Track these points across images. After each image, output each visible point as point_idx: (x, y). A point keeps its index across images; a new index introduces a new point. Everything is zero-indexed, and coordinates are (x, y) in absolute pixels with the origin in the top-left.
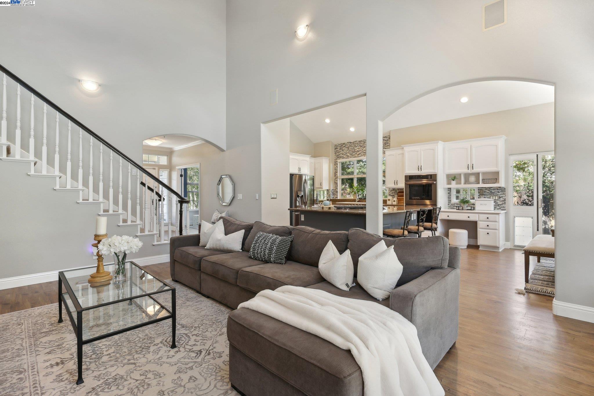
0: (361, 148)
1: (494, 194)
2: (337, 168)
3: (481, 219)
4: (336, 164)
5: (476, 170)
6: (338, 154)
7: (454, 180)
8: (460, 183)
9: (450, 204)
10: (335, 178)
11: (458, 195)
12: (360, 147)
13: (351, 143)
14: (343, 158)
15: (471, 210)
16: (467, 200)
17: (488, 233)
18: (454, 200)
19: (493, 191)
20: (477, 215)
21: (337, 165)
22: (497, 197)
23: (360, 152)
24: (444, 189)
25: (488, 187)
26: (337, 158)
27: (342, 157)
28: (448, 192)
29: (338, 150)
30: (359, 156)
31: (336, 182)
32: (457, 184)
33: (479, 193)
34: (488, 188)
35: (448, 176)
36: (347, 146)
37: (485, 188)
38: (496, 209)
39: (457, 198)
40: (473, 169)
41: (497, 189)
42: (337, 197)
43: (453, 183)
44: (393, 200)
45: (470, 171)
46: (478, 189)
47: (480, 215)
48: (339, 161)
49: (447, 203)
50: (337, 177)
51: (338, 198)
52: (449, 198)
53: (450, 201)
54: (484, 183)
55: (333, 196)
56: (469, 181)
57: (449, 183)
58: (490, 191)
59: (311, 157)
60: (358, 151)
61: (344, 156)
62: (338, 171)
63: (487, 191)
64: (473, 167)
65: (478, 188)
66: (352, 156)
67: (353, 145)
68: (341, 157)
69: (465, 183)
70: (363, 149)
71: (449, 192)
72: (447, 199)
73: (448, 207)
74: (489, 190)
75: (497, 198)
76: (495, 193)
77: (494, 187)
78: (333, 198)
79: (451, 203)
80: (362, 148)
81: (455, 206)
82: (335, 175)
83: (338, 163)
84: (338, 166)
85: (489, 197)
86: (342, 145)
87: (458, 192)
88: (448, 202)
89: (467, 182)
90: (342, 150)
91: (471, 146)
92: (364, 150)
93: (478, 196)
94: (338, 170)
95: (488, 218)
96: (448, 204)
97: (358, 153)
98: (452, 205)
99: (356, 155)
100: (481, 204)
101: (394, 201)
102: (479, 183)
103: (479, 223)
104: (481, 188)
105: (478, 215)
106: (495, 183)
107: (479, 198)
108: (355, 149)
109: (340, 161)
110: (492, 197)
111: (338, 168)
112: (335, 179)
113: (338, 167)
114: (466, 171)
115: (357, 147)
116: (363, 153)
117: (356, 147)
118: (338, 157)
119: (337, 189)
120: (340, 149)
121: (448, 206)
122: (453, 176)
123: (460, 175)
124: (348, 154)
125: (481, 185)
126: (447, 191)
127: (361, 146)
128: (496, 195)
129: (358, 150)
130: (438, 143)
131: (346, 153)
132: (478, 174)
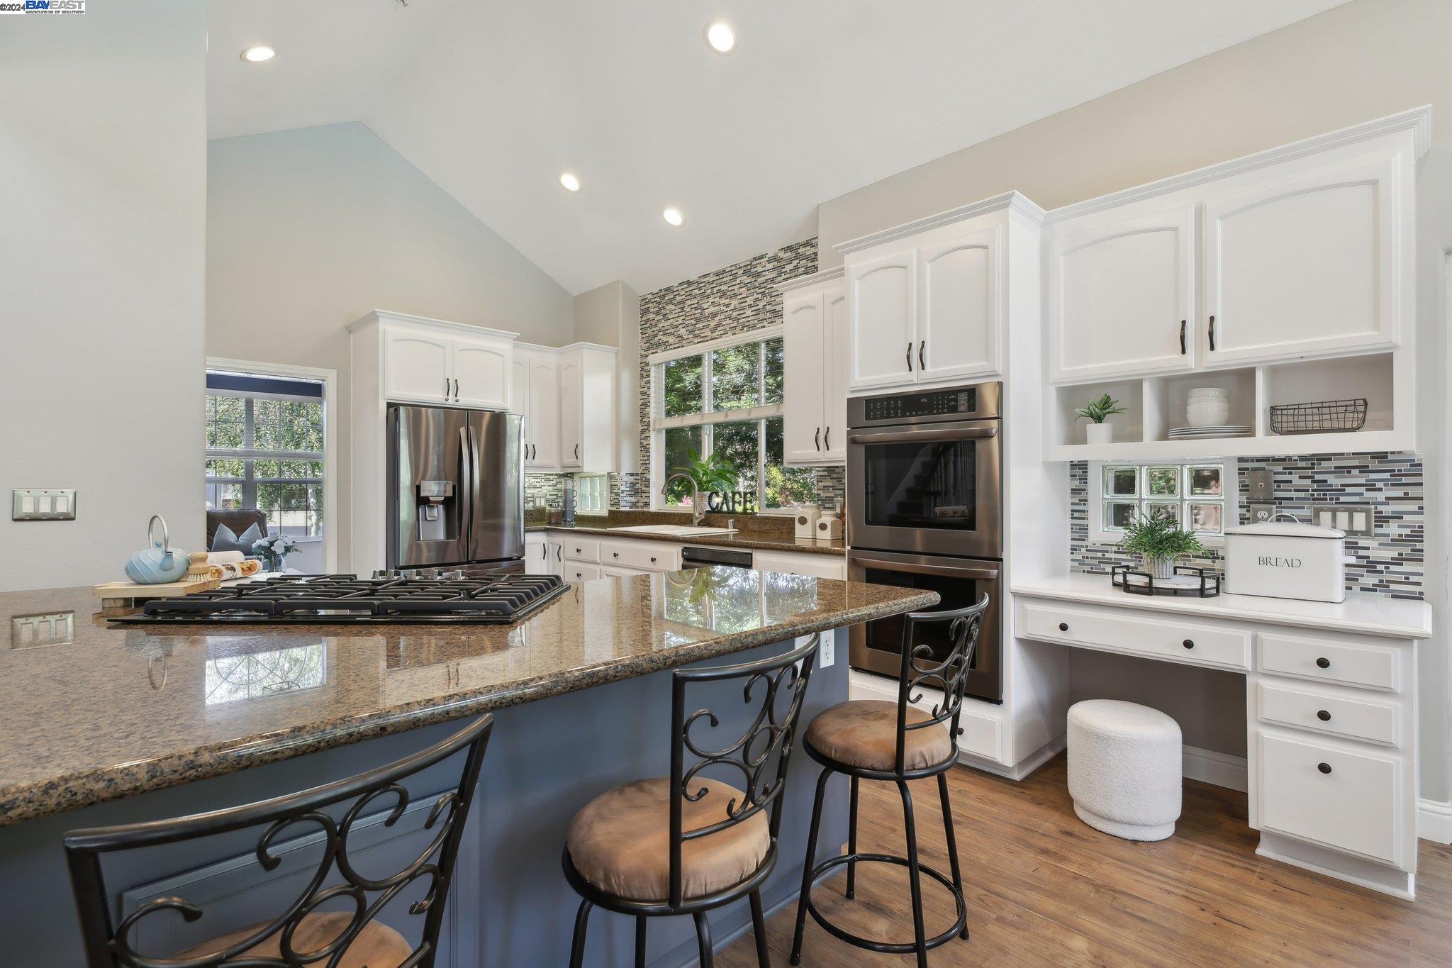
0: (723, 301)
1: (1343, 499)
2: (649, 388)
3: (1269, 663)
4: (644, 373)
5: (1229, 354)
6: (651, 334)
7: (1099, 419)
8: (1137, 437)
9: (1084, 550)
10: (641, 428)
11: (1124, 499)
12: (720, 297)
13: (689, 283)
14: (666, 349)
15: (1202, 592)
16: (1175, 535)
17: (1324, 769)
18: (1103, 532)
19: (1334, 481)
20: (1246, 634)
21: (649, 376)
22: (1363, 515)
23: (719, 318)
24: (1049, 466)
25: (1302, 458)
26: (649, 349)
27: (664, 343)
28: (1069, 484)
29: (652, 316)
30: (715, 334)
31: (645, 443)
32: (1117, 437)
33: (1244, 488)
34: (1303, 464)
35: (1070, 395)
36: (678, 298)
37: (1284, 460)
38: (1356, 588)
39: (1121, 515)
40: (1212, 348)
41: (1364, 469)
42: (647, 504)
43: (1099, 432)
44: (818, 523)
45: (1192, 362)
46: (1242, 471)
47: (1266, 636)
48: (653, 359)
49: (1069, 543)
50: (649, 425)
51: (653, 508)
52: (1076, 515)
53: (1080, 532)
54: (1282, 433)
55: (633, 499)
56: (1184, 421)
57: (1076, 437)
58: (1317, 477)
59: (518, 339)
60: (713, 315)
61: (671, 339)
62: (652, 399)
63: (1295, 479)
64: (1211, 335)
65: (1241, 460)
66: (695, 336)
67: (697, 292)
68: (659, 345)
69: (1164, 436)
70: (728, 306)
71: (1076, 483)
72: (1069, 522)
73: (1069, 564)
74: (1309, 473)
75: (1360, 522)
76: (1348, 490)
77: (1340, 455)
78: (634, 505)
79: (1089, 543)
80: (727, 301)
81: (1109, 561)
82: (642, 417)
83: (653, 369)
84: (652, 379)
85: (1306, 512)
86: (665, 296)
87: (1125, 483)
88: (1069, 536)
89: (1174, 426)
90: (664, 316)
91: (1200, 213)
92: (732, 307)
93: (1239, 511)
94: (652, 395)
95: (1323, 663)
96: (1073, 550)
97: (713, 324)
98: (1093, 554)
99: (707, 332)
100: (1265, 561)
101: (823, 527)
102: (1249, 432)
103: (1257, 685)
104: (1259, 460)
105: (1255, 641)
106: (1353, 430)
107: (1243, 520)
108: (705, 306)
109: (660, 358)
110: (1326, 517)
111: (652, 390)
112: (643, 432)
113: (652, 385)
114: (1170, 361)
115: (711, 300)
116: (729, 321)
117: (708, 297)
118: (652, 345)
119: (648, 469)
120: (657, 313)
121: (1069, 556)
122: (1096, 398)
123: (1135, 386)
124: (683, 331)
125: (1264, 444)
126: (1069, 478)
127: (723, 294)
128: (1351, 509)
129: (712, 309)
130: (1007, 205)
131: (676, 326)
132: (1247, 376)
